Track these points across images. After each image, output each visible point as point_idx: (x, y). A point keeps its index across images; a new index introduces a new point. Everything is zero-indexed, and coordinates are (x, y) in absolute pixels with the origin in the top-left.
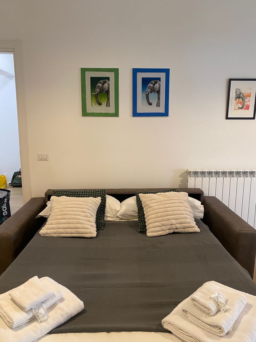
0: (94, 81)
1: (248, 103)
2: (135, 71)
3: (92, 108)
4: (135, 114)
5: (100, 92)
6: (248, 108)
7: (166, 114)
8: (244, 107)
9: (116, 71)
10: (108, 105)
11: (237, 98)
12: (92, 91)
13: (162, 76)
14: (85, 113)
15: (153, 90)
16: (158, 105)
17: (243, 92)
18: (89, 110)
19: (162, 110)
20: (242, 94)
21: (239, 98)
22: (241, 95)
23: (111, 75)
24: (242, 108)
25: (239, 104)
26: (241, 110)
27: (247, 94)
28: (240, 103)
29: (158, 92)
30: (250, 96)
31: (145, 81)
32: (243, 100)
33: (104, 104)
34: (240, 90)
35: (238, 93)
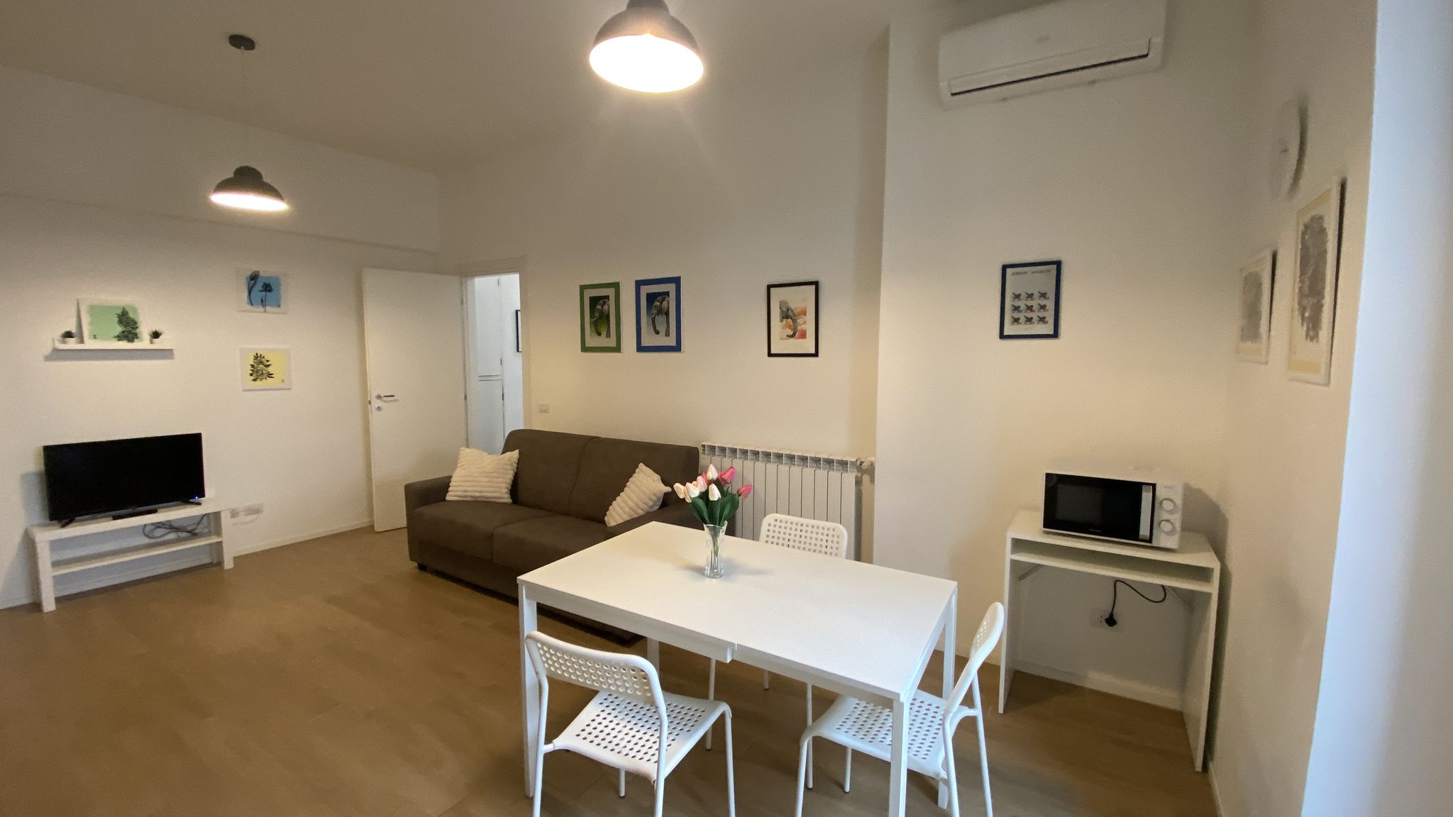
0: (594, 301)
1: (803, 327)
2: (639, 284)
3: (592, 341)
4: (641, 349)
5: (600, 318)
6: (803, 335)
7: (677, 348)
8: (797, 334)
9: (616, 286)
10: (608, 335)
11: (783, 318)
12: (591, 317)
13: (671, 288)
14: (585, 349)
15: (660, 312)
16: (667, 334)
17: (793, 306)
18: (589, 344)
19: (671, 341)
20: (792, 311)
21: (787, 317)
22: (790, 313)
23: (610, 292)
24: (793, 336)
25: (788, 329)
26: (792, 340)
27: (798, 310)
28: (789, 327)
29: (667, 314)
30: (805, 314)
31: (651, 298)
32: (794, 321)
33: (604, 333)
34: (786, 303)
35: (784, 309)
